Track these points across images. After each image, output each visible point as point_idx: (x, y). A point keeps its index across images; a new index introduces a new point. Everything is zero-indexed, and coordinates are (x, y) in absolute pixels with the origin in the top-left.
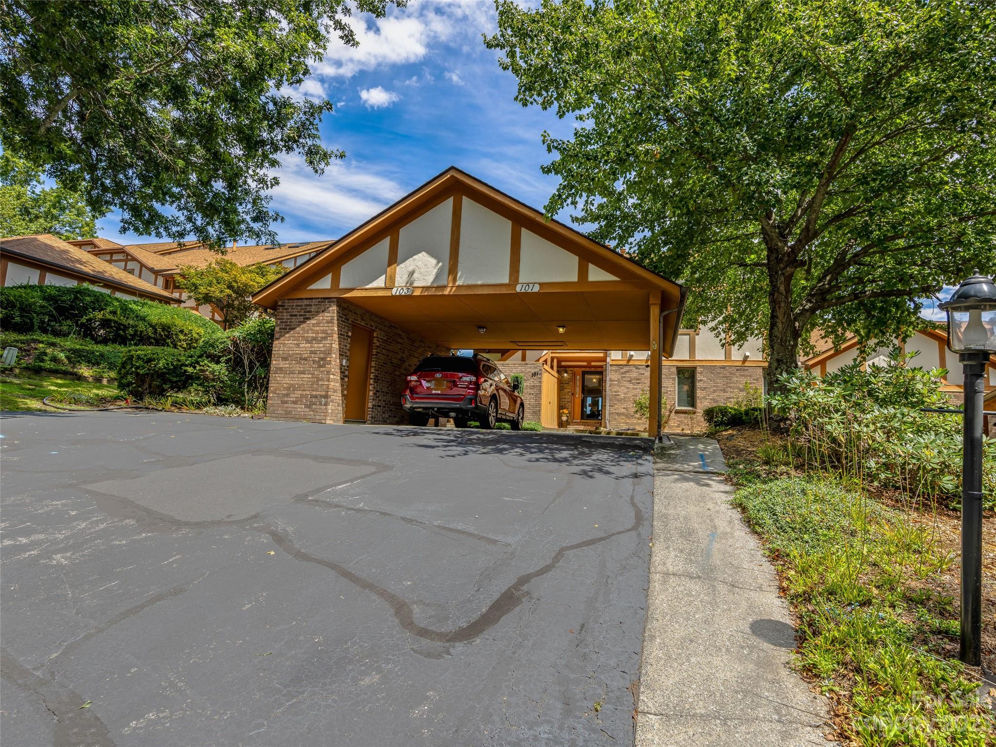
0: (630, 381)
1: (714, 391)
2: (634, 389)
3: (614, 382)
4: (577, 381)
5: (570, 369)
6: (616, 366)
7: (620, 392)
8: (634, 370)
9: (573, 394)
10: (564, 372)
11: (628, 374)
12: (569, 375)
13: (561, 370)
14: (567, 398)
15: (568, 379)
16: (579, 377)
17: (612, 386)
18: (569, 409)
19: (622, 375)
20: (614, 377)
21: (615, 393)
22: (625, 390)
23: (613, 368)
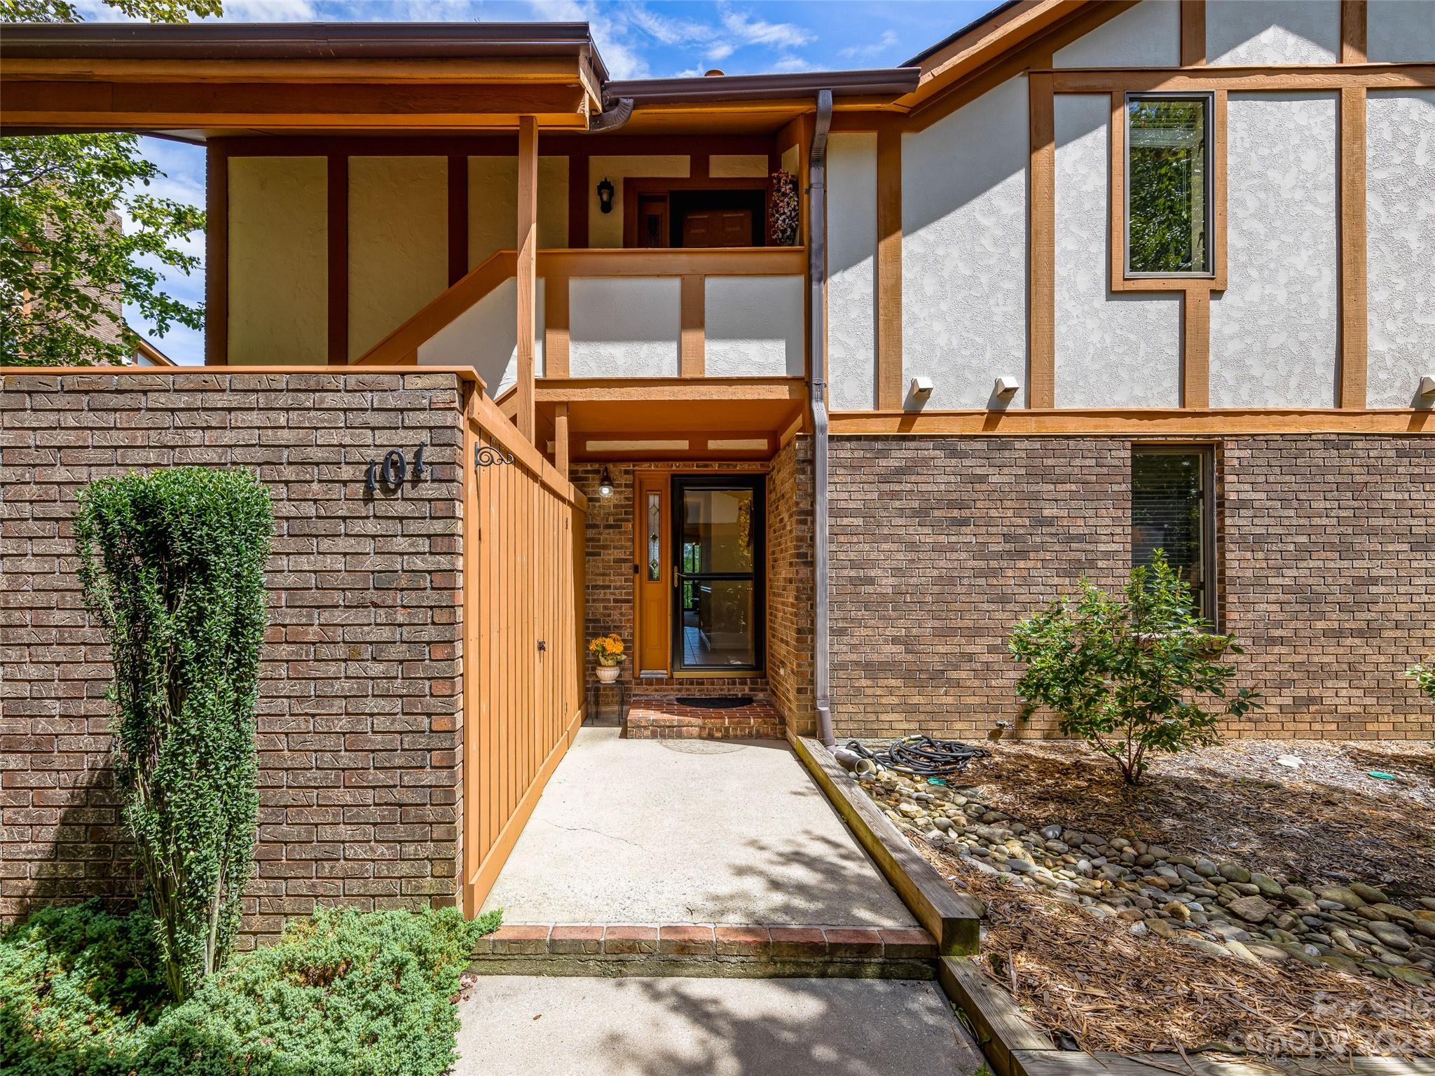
0: (921, 514)
1: (1304, 552)
2: (938, 549)
3: (846, 521)
4: (651, 517)
5: (623, 467)
6: (854, 444)
7: (873, 564)
8: (938, 462)
9: (636, 569)
10: (598, 482)
11: (913, 478)
12: (621, 493)
13: (587, 472)
14: (616, 588)
15: (616, 506)
16: (657, 498)
17: (842, 538)
18: (626, 634)
19: (886, 487)
20: (845, 496)
21: (853, 573)
22: (901, 556)
23: (842, 454)
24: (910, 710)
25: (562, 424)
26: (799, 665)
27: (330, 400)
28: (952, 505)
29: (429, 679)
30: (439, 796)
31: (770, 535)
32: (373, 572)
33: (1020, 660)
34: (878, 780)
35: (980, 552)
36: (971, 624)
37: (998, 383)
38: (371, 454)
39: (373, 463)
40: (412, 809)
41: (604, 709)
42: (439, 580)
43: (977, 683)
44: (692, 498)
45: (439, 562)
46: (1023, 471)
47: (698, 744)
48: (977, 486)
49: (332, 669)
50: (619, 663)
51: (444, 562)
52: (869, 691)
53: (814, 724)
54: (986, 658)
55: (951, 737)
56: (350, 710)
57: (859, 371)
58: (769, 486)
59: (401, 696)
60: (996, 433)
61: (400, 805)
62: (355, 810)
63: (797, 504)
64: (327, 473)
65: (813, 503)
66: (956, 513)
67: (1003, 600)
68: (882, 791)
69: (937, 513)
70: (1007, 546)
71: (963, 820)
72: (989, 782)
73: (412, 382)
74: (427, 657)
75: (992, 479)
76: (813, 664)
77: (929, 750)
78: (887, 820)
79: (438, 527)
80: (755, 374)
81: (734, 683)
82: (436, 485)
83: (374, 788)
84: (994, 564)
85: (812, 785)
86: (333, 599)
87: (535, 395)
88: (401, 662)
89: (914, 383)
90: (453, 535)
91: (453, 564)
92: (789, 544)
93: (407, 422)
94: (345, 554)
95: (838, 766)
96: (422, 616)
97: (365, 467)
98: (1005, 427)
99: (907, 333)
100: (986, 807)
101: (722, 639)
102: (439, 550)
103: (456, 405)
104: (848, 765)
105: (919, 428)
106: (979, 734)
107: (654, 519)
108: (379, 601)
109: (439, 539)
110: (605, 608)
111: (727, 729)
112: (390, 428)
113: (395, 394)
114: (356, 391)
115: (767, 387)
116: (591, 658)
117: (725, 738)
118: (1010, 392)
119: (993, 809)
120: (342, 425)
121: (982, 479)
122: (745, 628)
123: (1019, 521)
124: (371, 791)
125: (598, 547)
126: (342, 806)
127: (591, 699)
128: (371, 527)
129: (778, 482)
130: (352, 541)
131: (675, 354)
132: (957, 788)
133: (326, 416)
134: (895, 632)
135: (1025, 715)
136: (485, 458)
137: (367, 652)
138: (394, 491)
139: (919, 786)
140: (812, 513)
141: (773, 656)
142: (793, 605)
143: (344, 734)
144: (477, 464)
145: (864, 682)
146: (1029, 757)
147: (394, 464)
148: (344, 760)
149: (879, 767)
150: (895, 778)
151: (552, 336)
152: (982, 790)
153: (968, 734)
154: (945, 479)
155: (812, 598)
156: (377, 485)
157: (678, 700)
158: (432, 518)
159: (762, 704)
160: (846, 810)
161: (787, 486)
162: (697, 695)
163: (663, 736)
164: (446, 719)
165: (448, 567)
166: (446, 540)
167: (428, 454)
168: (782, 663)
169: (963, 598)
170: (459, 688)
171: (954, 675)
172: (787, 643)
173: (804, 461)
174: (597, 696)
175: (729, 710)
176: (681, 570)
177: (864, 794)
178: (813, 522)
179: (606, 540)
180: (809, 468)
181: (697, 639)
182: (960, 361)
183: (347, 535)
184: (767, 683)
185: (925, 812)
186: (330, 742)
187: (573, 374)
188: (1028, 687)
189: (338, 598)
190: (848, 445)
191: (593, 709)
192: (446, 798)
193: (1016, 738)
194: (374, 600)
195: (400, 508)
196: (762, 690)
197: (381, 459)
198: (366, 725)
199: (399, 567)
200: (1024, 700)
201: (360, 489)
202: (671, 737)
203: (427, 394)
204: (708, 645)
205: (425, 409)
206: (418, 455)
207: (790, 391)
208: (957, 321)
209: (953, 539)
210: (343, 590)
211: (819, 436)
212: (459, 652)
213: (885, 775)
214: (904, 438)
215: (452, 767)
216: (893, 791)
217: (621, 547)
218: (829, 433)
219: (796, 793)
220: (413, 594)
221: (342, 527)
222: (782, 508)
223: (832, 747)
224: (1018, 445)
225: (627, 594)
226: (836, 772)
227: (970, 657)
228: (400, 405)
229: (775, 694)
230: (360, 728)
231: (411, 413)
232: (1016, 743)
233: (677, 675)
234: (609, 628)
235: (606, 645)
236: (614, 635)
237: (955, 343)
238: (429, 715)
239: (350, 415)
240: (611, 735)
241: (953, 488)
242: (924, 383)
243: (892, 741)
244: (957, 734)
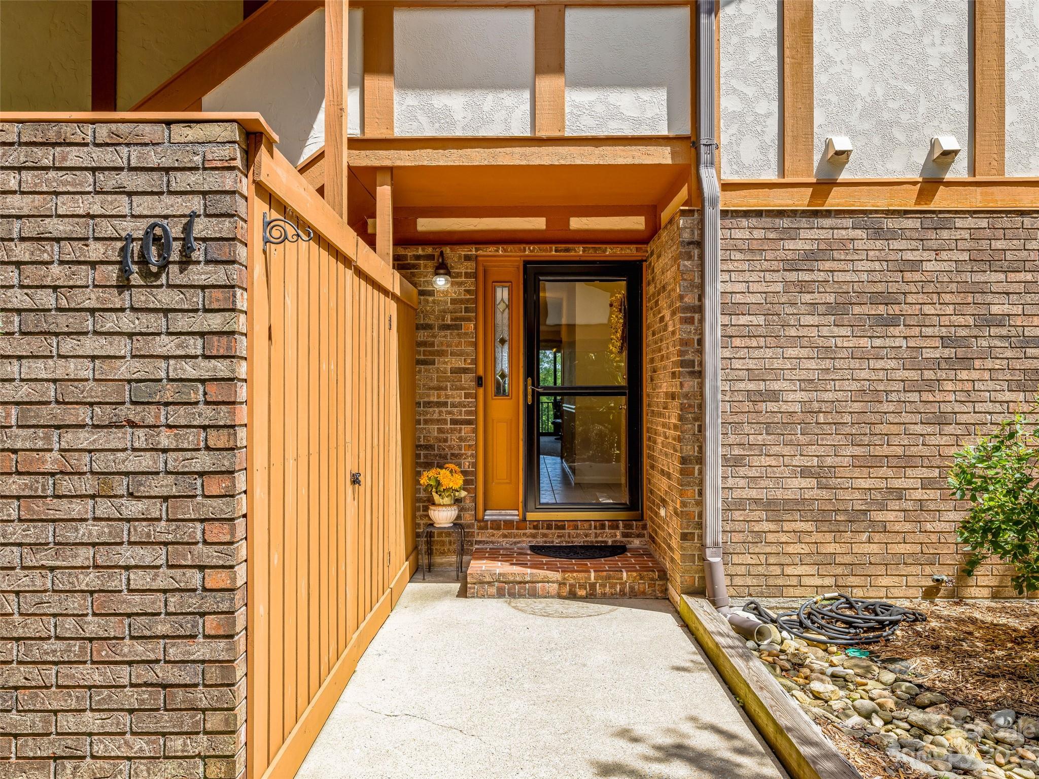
0: (838, 311)
2: (859, 355)
3: (743, 320)
4: (499, 316)
5: (463, 251)
6: (753, 222)
7: (777, 374)
8: (859, 245)
9: (480, 381)
10: (431, 270)
11: (828, 265)
12: (460, 284)
13: (418, 257)
14: (453, 405)
15: (453, 301)
16: (506, 291)
17: (737, 342)
18: (466, 464)
19: (792, 276)
20: (742, 287)
21: (752, 386)
22: (812, 364)
23: (737, 234)
24: (825, 561)
25: (384, 194)
26: (684, 504)
27: (74, 156)
28: (877, 299)
29: (202, 521)
30: (214, 674)
31: (648, 338)
32: (129, 381)
33: (962, 498)
34: (782, 651)
35: (913, 360)
36: (899, 451)
37: (934, 144)
38: (128, 227)
39: (130, 239)
40: (180, 692)
41: (438, 560)
42: (215, 392)
43: (908, 527)
44: (551, 292)
45: (215, 368)
46: (965, 256)
47: (557, 605)
48: (908, 276)
49: (77, 508)
50: (457, 501)
51: (221, 368)
52: (771, 537)
53: (702, 578)
54: (918, 494)
55: (875, 595)
56: (100, 562)
57: (759, 128)
58: (647, 276)
59: (166, 544)
60: (931, 207)
61: (165, 686)
62: (106, 692)
63: (681, 297)
64: (70, 251)
65: (701, 297)
66: (881, 309)
67: (941, 420)
68: (788, 665)
69: (857, 309)
70: (947, 353)
71: (890, 703)
72: (922, 654)
73: (181, 133)
74: (199, 492)
75: (927, 266)
76: (700, 503)
77: (848, 613)
78: (794, 703)
79: (215, 322)
80: (628, 132)
81: (603, 527)
82: (211, 268)
83: (130, 663)
84: (928, 374)
85: (699, 658)
86: (78, 415)
87: (348, 158)
88: (166, 498)
89: (829, 144)
90: (233, 333)
91: (233, 371)
92: (671, 349)
93: (174, 187)
94: (93, 358)
95: (733, 633)
96: (192, 438)
97: (119, 245)
98: (942, 200)
99: (820, 79)
100: (920, 686)
101: (590, 471)
102: (215, 353)
103: (238, 163)
104: (745, 632)
105: (836, 200)
106: (911, 592)
107: (502, 318)
108: (137, 420)
109: (215, 338)
110: (440, 431)
111: (593, 586)
112: (152, 193)
113: (159, 149)
114: (108, 145)
115: (642, 148)
116: (422, 495)
117: (591, 597)
118: (949, 155)
119: (929, 689)
120: (90, 189)
121: (915, 265)
122: (618, 459)
123: (961, 320)
124: (126, 668)
125: (432, 353)
126: (90, 687)
127: (423, 547)
128: (127, 322)
129: (657, 271)
130: (102, 340)
131: (527, 107)
132: (883, 661)
133: (69, 177)
134: (806, 462)
135: (969, 567)
136: (276, 233)
137: (121, 486)
138: (157, 276)
139: (835, 659)
140: (700, 309)
141: (652, 492)
142: (676, 427)
143: (92, 593)
144: (266, 241)
145: (766, 526)
146: (973, 621)
147: (157, 239)
148: (91, 627)
149: (785, 634)
150: (804, 649)
151: (372, 82)
152: (915, 664)
153: (896, 592)
154: (868, 266)
155: (700, 418)
156: (135, 268)
157: (533, 548)
158: (206, 311)
159: (637, 553)
160: (742, 691)
161: (669, 274)
162: (557, 542)
163: (512, 595)
164: (224, 574)
165: (227, 374)
166: (224, 339)
167: (201, 227)
168: (664, 501)
169: (891, 418)
170: (240, 532)
171: (879, 516)
172: (669, 476)
173: (689, 243)
174: (429, 543)
175: (594, 561)
176: (536, 382)
177: (765, 670)
178: (702, 321)
179: (442, 343)
180: (696, 252)
181: (559, 471)
182: (886, 116)
183: (96, 333)
184: (644, 527)
185: (842, 693)
186: (74, 604)
187: (398, 132)
188: (973, 531)
189: (83, 414)
190: (744, 222)
191: (424, 560)
192: (223, 678)
193: (957, 597)
194: (131, 417)
195: (166, 298)
196: (639, 536)
197: (140, 234)
198: (118, 581)
199: (163, 375)
200: (968, 548)
201: (112, 273)
202: (521, 596)
203: (200, 149)
204: (572, 478)
205: (196, 169)
206: (188, 228)
207: (673, 154)
208: (883, 65)
209: (878, 342)
210: (91, 404)
211: (708, 211)
212: (241, 485)
213: (792, 644)
214: (816, 214)
215: (231, 637)
216: (801, 665)
217: (461, 354)
218: (720, 207)
219: (678, 669)
220: (182, 410)
221: (90, 322)
222: (663, 303)
223: (725, 609)
224: (959, 223)
225: (468, 413)
226: (729, 642)
227: (899, 494)
228: (166, 162)
229: (653, 539)
230: (112, 585)
231: (178, 174)
232: (957, 604)
233: (531, 516)
234: (445, 457)
235: (440, 478)
236: (452, 466)
237: (880, 92)
238: (202, 568)
239: (100, 176)
240: (447, 593)
241: (878, 276)
242: (841, 143)
243: (801, 602)
244: (883, 592)
